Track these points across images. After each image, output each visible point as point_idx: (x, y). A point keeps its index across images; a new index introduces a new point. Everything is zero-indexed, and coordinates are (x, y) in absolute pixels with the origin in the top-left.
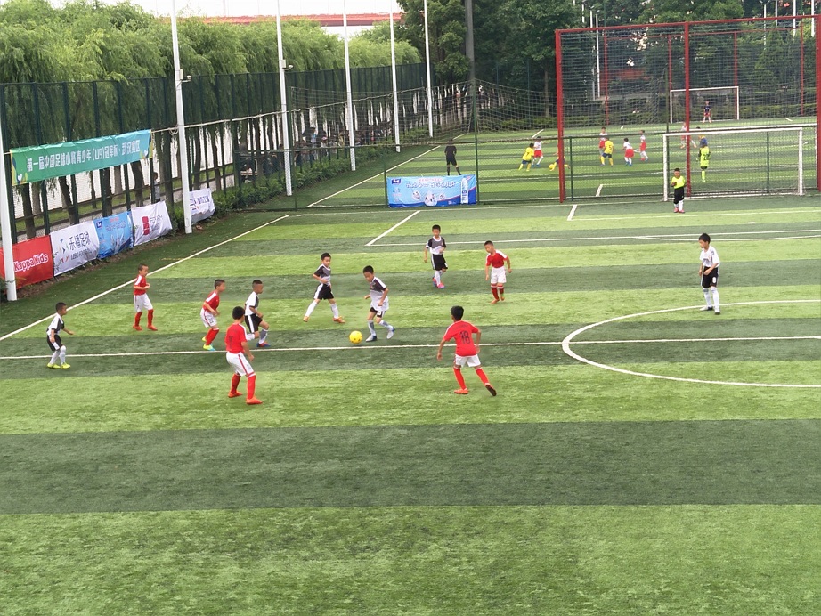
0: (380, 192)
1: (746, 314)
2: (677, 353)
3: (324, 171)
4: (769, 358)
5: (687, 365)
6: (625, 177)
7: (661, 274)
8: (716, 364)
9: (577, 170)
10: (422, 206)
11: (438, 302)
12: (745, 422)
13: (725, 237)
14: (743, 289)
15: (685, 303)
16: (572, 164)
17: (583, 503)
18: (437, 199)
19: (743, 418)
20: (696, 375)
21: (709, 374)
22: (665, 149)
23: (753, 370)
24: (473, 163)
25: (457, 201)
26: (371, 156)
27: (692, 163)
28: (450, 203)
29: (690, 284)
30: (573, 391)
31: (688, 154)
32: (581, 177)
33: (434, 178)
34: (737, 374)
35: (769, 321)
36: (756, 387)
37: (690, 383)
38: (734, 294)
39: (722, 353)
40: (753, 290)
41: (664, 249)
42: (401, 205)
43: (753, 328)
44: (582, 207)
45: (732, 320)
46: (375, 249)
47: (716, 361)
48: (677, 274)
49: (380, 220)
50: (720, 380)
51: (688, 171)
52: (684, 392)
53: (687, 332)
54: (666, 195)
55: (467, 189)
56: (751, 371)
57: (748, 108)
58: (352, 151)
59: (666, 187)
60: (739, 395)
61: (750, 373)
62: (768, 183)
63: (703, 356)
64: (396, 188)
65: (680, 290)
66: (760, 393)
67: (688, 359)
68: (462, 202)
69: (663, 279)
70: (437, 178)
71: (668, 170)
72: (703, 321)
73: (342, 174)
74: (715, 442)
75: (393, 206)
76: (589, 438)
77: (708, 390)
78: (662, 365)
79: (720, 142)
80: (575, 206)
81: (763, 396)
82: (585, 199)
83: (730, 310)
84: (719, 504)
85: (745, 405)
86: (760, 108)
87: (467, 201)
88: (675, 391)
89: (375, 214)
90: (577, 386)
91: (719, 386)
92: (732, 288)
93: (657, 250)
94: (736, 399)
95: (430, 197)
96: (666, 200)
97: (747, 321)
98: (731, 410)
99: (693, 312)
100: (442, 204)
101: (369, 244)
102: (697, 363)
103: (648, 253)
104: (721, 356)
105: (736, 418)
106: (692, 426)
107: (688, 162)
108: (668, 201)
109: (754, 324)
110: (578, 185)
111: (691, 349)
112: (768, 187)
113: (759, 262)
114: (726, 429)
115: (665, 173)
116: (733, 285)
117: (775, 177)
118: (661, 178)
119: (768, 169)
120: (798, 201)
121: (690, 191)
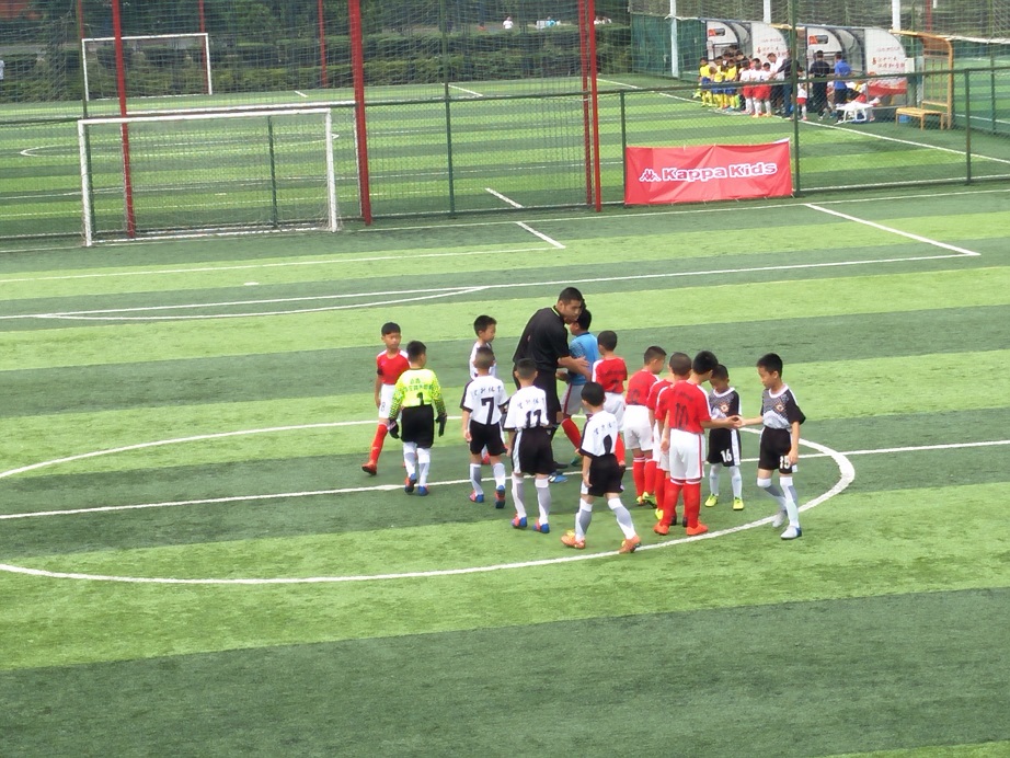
1: (254, 451)
2: (131, 529)
4: (300, 530)
5: (151, 552)
7: (91, 384)
8: (204, 549)
12: (265, 652)
13: (205, 312)
14: (245, 404)
15: (141, 435)
19: (260, 643)
20: (169, 569)
21: (193, 567)
22: (83, 150)
23: (273, 554)
27: (134, 175)
29: (147, 401)
31: (127, 159)
34: (246, 564)
35: (295, 462)
36: (281, 585)
37: (160, 585)
38: (228, 416)
39: (214, 525)
40: (261, 406)
41: (92, 337)
43: (267, 477)
45: (230, 464)
47: (203, 541)
48: (120, 383)
50: (213, 577)
51: (129, 190)
52: (149, 604)
53: (150, 489)
54: (89, 235)
56: (270, 557)
57: (227, 74)
59: (87, 219)
60: (250, 601)
61: (268, 559)
62: (275, 211)
63: (180, 533)
65: (129, 412)
66: (288, 596)
67: (153, 541)
69: (93, 395)
71: (91, 188)
72: (176, 468)
74: (212, 693)
77: (194, 596)
78: (104, 556)
79: (185, 136)
81: (295, 600)
83: (224, 446)
85: (264, 619)
86: (249, 74)
88: (133, 603)
91: (214, 588)
92: (224, 405)
93: (79, 339)
94: (246, 610)
96: (89, 244)
97: (257, 465)
98: (237, 631)
99: (157, 452)
102: (170, 548)
103: (64, 345)
104: (214, 531)
105: (249, 644)
106: (168, 665)
107: (128, 171)
108: (93, 247)
109: (269, 470)
111: (157, 522)
112: (275, 219)
113: (270, 356)
114: (230, 668)
115: (85, 193)
116: (226, 399)
117: (286, 199)
118: (78, 203)
119: (274, 185)
120: (330, 243)
121: (133, 227)
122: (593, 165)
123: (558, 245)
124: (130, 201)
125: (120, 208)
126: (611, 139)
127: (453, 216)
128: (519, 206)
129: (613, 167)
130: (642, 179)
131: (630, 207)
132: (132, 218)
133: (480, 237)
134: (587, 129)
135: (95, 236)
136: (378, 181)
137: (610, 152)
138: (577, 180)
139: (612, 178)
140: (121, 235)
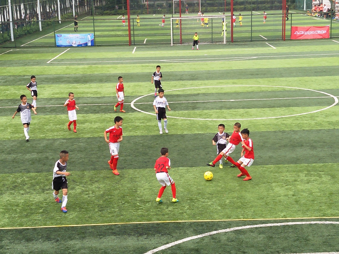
0: (52, 40)
1: (203, 91)
2: (177, 107)
3: (28, 31)
4: (213, 109)
5: (181, 112)
6: (156, 36)
7: (170, 75)
8: (192, 111)
9: (136, 33)
10: (71, 46)
11: (78, 87)
12: (203, 134)
13: (195, 61)
14: (202, 81)
15: (180, 87)
16: (134, 30)
17: (140, 168)
18: (78, 44)
19: (202, 133)
20: (184, 116)
21: (189, 116)
22: (171, 24)
23: (206, 113)
24: (92, 29)
25: (86, 45)
26: (48, 25)
27: (182, 30)
28: (83, 45)
29: (182, 80)
30: (135, 123)
31: (181, 27)
32: (138, 35)
33: (76, 35)
34: (200, 115)
35: (213, 94)
36: (207, 120)
37: (182, 119)
38: (199, 83)
39: (194, 107)
40: (206, 82)
41: (171, 65)
42: (62, 46)
43: (206, 97)
44: (138, 48)
45: (198, 94)
46: (51, 64)
48: (176, 76)
49: (53, 52)
50: (193, 118)
51: (181, 34)
52: (179, 123)
53: (181, 99)
54: (172, 43)
55: (90, 40)
56: (206, 114)
57: (204, 8)
58: (40, 23)
59: (172, 40)
60: (201, 123)
61: (205, 115)
62: (212, 39)
63: (187, 108)
64: (59, 38)
65: (178, 82)
66: (209, 123)
67: (181, 110)
68: (88, 45)
69: (171, 78)
70: (77, 35)
71: (173, 33)
72: (187, 94)
73: (36, 33)
74: (191, 142)
75: (58, 46)
76: (142, 142)
77: (189, 122)
79: (193, 22)
80: (135, 47)
81: (210, 124)
82: (139, 44)
83: (198, 90)
84: (193, 167)
85: (203, 127)
86: (209, 8)
87: (90, 45)
88: (176, 122)
89: (51, 49)
90: (137, 121)
91: (193, 120)
92: (198, 81)
93: (169, 66)
94: (200, 125)
95: (74, 43)
96: (172, 45)
97: (204, 94)
98: (198, 130)
99: (183, 91)
100: (80, 46)
101: (48, 62)
102: (185, 111)
103: (165, 67)
104: (194, 108)
105: (200, 133)
106: (183, 136)
107: (181, 30)
108: (173, 46)
109: (207, 96)
110: (136, 38)
111: (182, 106)
112: (212, 41)
113: (209, 71)
114: (196, 137)
115: (172, 34)
116: (199, 80)
117: (215, 36)
118: (170, 36)
119: (212, 33)
120: (224, 46)
121: (181, 42)
122: (284, 30)
123: (275, 48)
124: (181, 36)
125: (179, 37)
126: (288, 24)
127: (251, 41)
128: (267, 39)
129: (288, 31)
130: (295, 34)
131: (292, 40)
132: (181, 40)
133: (257, 46)
134: (283, 22)
135: (173, 44)
136: (235, 33)
137: (288, 27)
138: (280, 34)
139: (288, 33)
140: (179, 43)
